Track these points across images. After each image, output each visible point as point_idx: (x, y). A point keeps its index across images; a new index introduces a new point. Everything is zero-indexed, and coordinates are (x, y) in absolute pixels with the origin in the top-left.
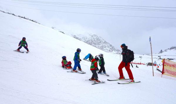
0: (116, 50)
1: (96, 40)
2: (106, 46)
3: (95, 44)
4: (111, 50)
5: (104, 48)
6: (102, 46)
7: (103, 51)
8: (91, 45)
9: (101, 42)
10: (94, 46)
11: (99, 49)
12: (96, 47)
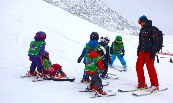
0: (132, 27)
1: (89, 5)
2: (110, 17)
3: (87, 14)
4: (120, 27)
5: (107, 23)
6: (103, 19)
7: (103, 29)
8: (79, 15)
9: (101, 9)
10: (85, 18)
11: (96, 24)
12: (89, 20)
